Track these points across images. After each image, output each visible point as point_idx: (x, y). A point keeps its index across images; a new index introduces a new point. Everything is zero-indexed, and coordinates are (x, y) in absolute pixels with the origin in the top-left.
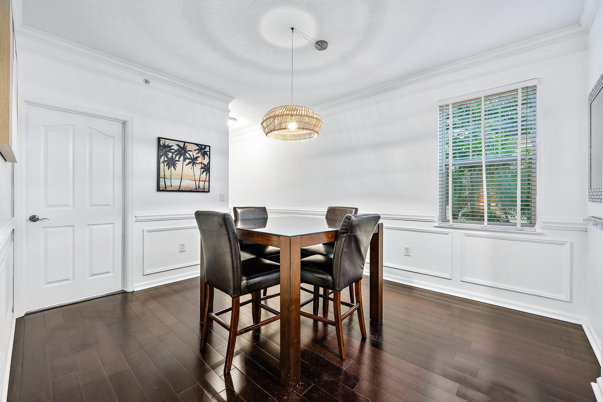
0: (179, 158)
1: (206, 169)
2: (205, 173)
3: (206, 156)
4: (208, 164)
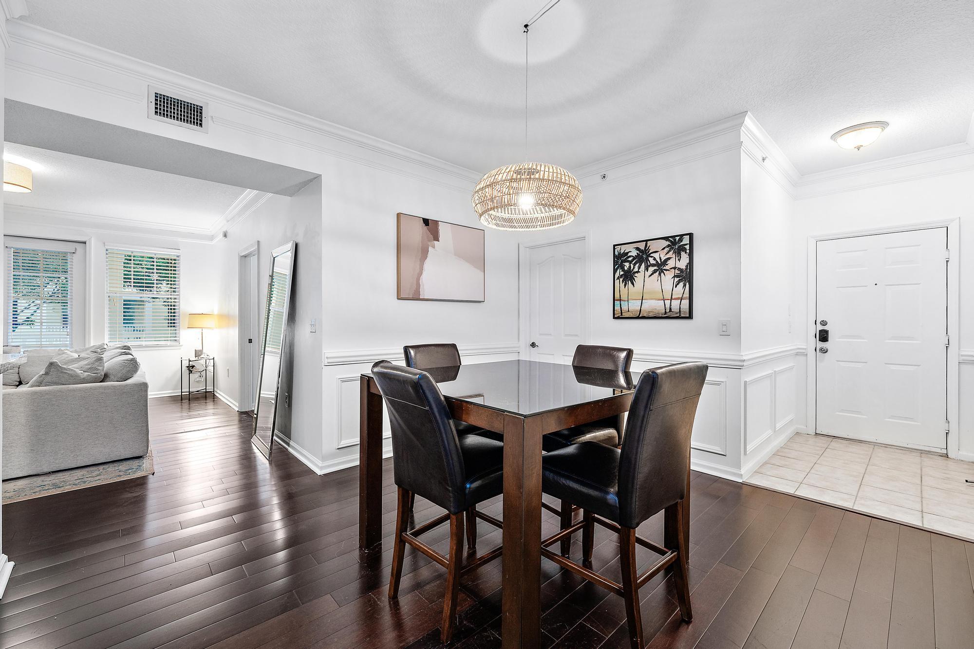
0: (639, 268)
2: (681, 284)
3: (683, 253)
4: (687, 266)
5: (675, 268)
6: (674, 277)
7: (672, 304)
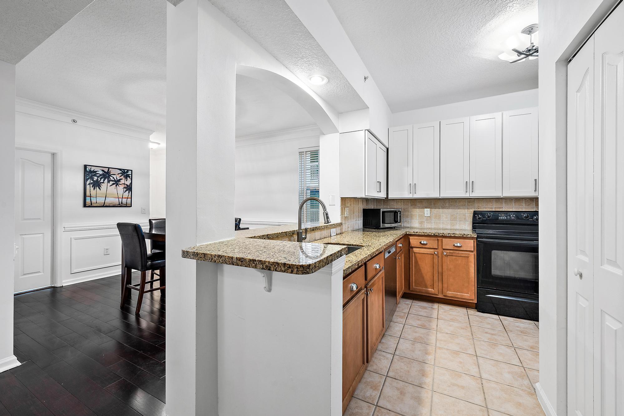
0: (104, 181)
1: (129, 188)
2: (127, 192)
3: (128, 178)
4: (130, 184)
5: (124, 184)
6: (124, 188)
7: (123, 200)
